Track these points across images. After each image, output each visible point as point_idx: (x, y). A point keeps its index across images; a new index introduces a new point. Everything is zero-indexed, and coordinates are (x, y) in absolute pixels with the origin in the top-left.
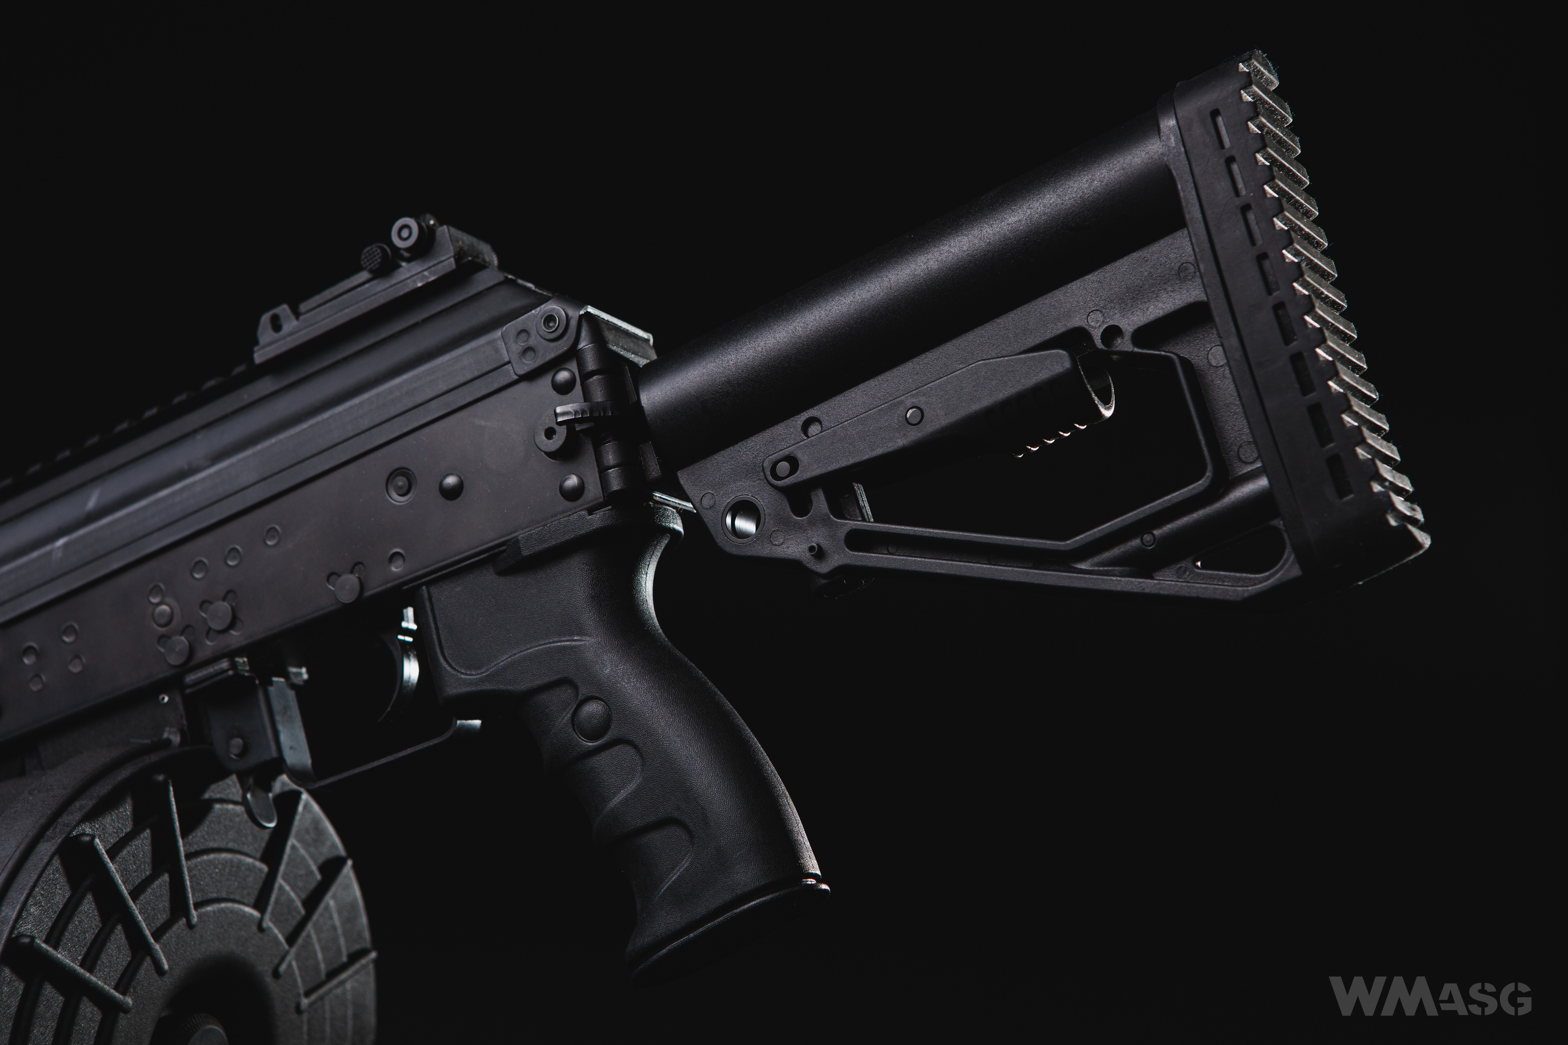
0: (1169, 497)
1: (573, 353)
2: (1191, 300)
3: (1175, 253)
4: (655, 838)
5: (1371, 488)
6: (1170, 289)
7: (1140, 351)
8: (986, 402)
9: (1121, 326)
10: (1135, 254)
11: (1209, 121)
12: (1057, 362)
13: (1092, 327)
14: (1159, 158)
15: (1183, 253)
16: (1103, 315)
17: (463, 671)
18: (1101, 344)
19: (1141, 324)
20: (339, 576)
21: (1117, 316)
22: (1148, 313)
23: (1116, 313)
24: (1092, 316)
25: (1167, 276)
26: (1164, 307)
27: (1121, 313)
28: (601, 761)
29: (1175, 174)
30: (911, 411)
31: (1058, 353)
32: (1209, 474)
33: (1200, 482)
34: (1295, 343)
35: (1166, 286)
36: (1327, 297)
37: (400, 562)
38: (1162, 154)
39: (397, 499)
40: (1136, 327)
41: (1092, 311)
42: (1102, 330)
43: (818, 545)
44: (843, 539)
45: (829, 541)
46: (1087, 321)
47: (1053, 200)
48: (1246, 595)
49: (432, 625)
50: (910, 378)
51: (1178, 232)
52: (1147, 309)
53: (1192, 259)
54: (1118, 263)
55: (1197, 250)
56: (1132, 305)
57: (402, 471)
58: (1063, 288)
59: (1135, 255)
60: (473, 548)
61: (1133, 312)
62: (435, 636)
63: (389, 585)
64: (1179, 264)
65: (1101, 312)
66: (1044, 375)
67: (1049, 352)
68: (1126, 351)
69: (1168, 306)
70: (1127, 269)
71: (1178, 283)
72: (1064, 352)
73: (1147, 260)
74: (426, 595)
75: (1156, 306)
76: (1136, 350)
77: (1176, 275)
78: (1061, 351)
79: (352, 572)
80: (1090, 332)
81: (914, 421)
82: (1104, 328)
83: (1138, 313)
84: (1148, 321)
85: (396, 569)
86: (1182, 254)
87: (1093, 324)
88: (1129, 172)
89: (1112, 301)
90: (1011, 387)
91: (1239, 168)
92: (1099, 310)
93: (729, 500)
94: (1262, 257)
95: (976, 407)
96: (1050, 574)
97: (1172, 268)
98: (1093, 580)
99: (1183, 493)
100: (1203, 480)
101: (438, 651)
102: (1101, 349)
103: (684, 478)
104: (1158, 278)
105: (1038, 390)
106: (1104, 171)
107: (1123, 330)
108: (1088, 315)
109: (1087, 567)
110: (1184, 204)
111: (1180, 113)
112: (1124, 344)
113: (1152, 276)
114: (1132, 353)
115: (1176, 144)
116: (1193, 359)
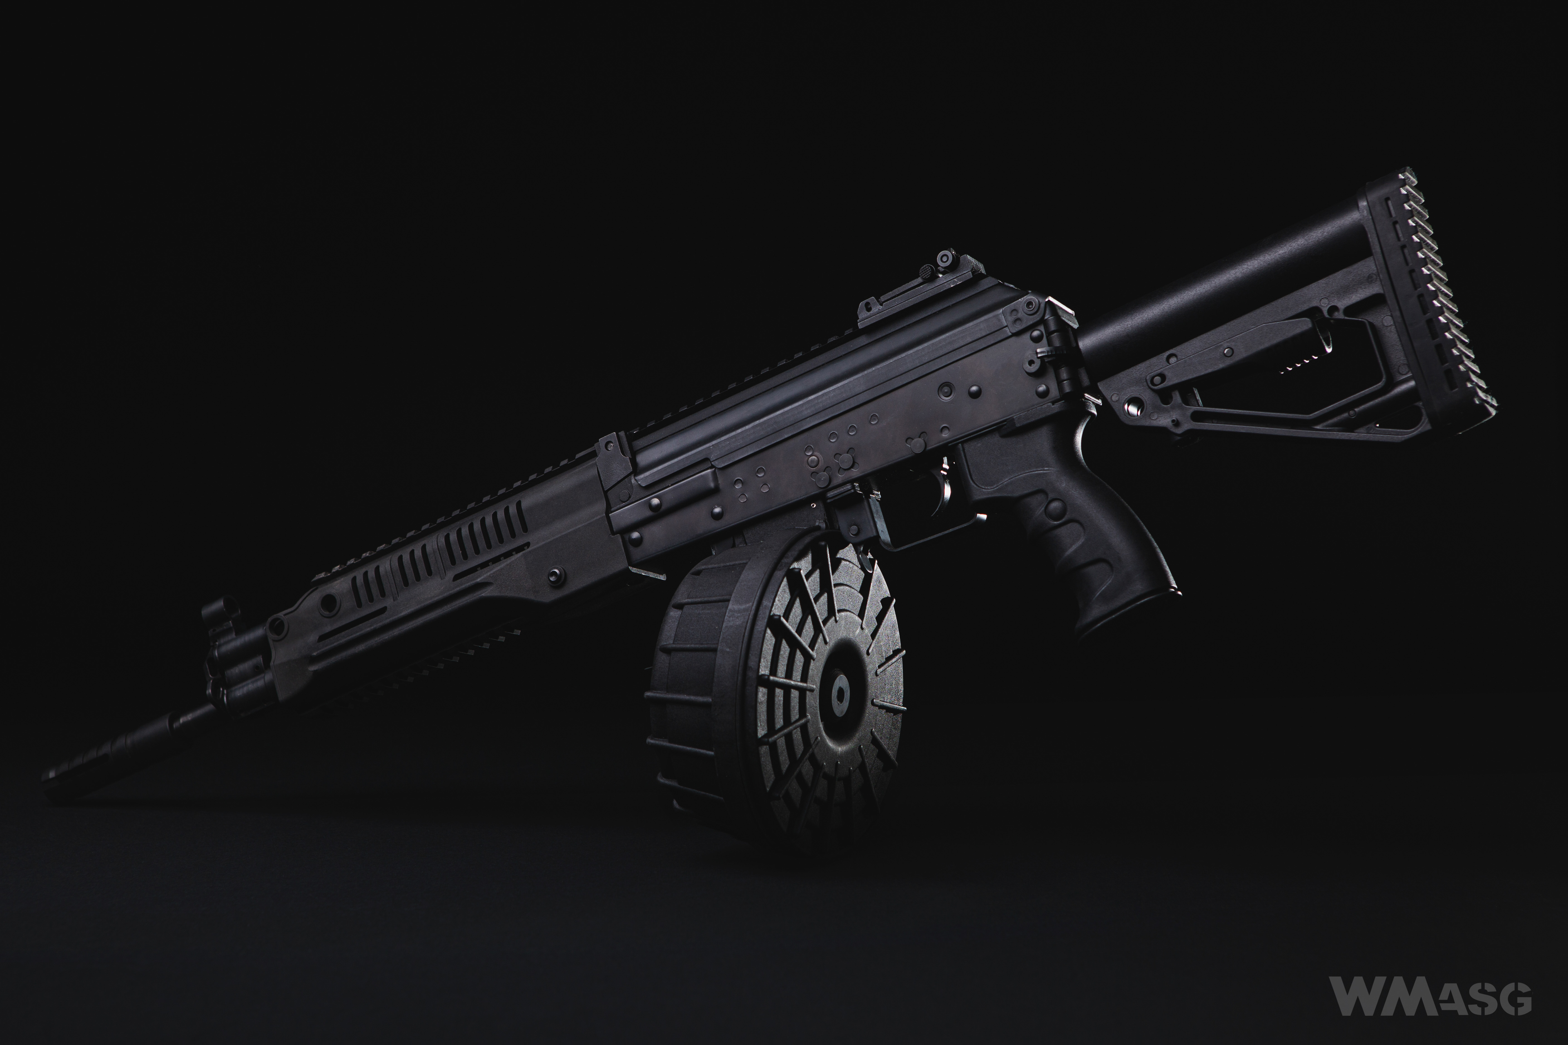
0: (1361, 393)
1: (1042, 321)
2: (1375, 293)
3: (1366, 269)
4: (1091, 569)
5: (1466, 385)
6: (1363, 287)
7: (1348, 318)
8: (1266, 345)
9: (1338, 306)
11: (1384, 203)
12: (1304, 324)
13: (1323, 306)
14: (1358, 221)
17: (983, 487)
18: (1327, 315)
19: (1348, 305)
20: (913, 439)
21: (1336, 301)
22: (1352, 299)
23: (1335, 299)
24: (1323, 301)
25: (1362, 280)
26: (1361, 296)
27: (1338, 300)
28: (1063, 532)
29: (1366, 229)
30: (1227, 350)
31: (1305, 320)
32: (1384, 380)
33: (1380, 384)
34: (1429, 314)
35: (1361, 286)
36: (1443, 291)
37: (946, 431)
38: (1360, 219)
39: (944, 399)
40: (1346, 306)
42: (1328, 308)
43: (1176, 419)
44: (1188, 416)
45: (1182, 417)
46: (1320, 304)
47: (1302, 242)
48: (1403, 439)
49: (965, 464)
50: (1226, 333)
51: (1368, 258)
52: (1352, 297)
53: (1375, 271)
54: (1336, 274)
55: (1379, 268)
56: (1344, 295)
57: (947, 384)
58: (1308, 286)
59: (1345, 270)
60: (988, 423)
61: (1344, 299)
62: (967, 470)
63: (941, 443)
64: (1368, 275)
65: (1327, 299)
66: (1298, 331)
67: (1300, 319)
69: (1363, 296)
70: (1341, 277)
71: (1369, 283)
72: (1309, 319)
73: (1351, 273)
74: (961, 449)
75: (1356, 296)
76: (1346, 318)
77: (1367, 279)
78: (1307, 319)
79: (920, 437)
80: (1322, 309)
81: (1229, 355)
83: (1347, 299)
84: (1352, 303)
85: (945, 435)
86: (1370, 269)
87: (1323, 305)
88: (1342, 229)
89: (1333, 293)
90: (1280, 338)
91: (1400, 227)
92: (1327, 297)
93: (1124, 397)
94: (1412, 272)
95: (1262, 347)
96: (1301, 432)
97: (1365, 277)
98: (1324, 434)
99: (1369, 391)
101: (969, 477)
102: (1328, 318)
103: (1101, 386)
104: (1358, 282)
105: (1294, 338)
106: (1329, 228)
107: (1339, 308)
108: (1321, 301)
110: (1371, 244)
111: (1369, 199)
112: (1339, 315)
113: (1354, 280)
114: (1344, 320)
115: (1367, 214)
116: (1376, 322)
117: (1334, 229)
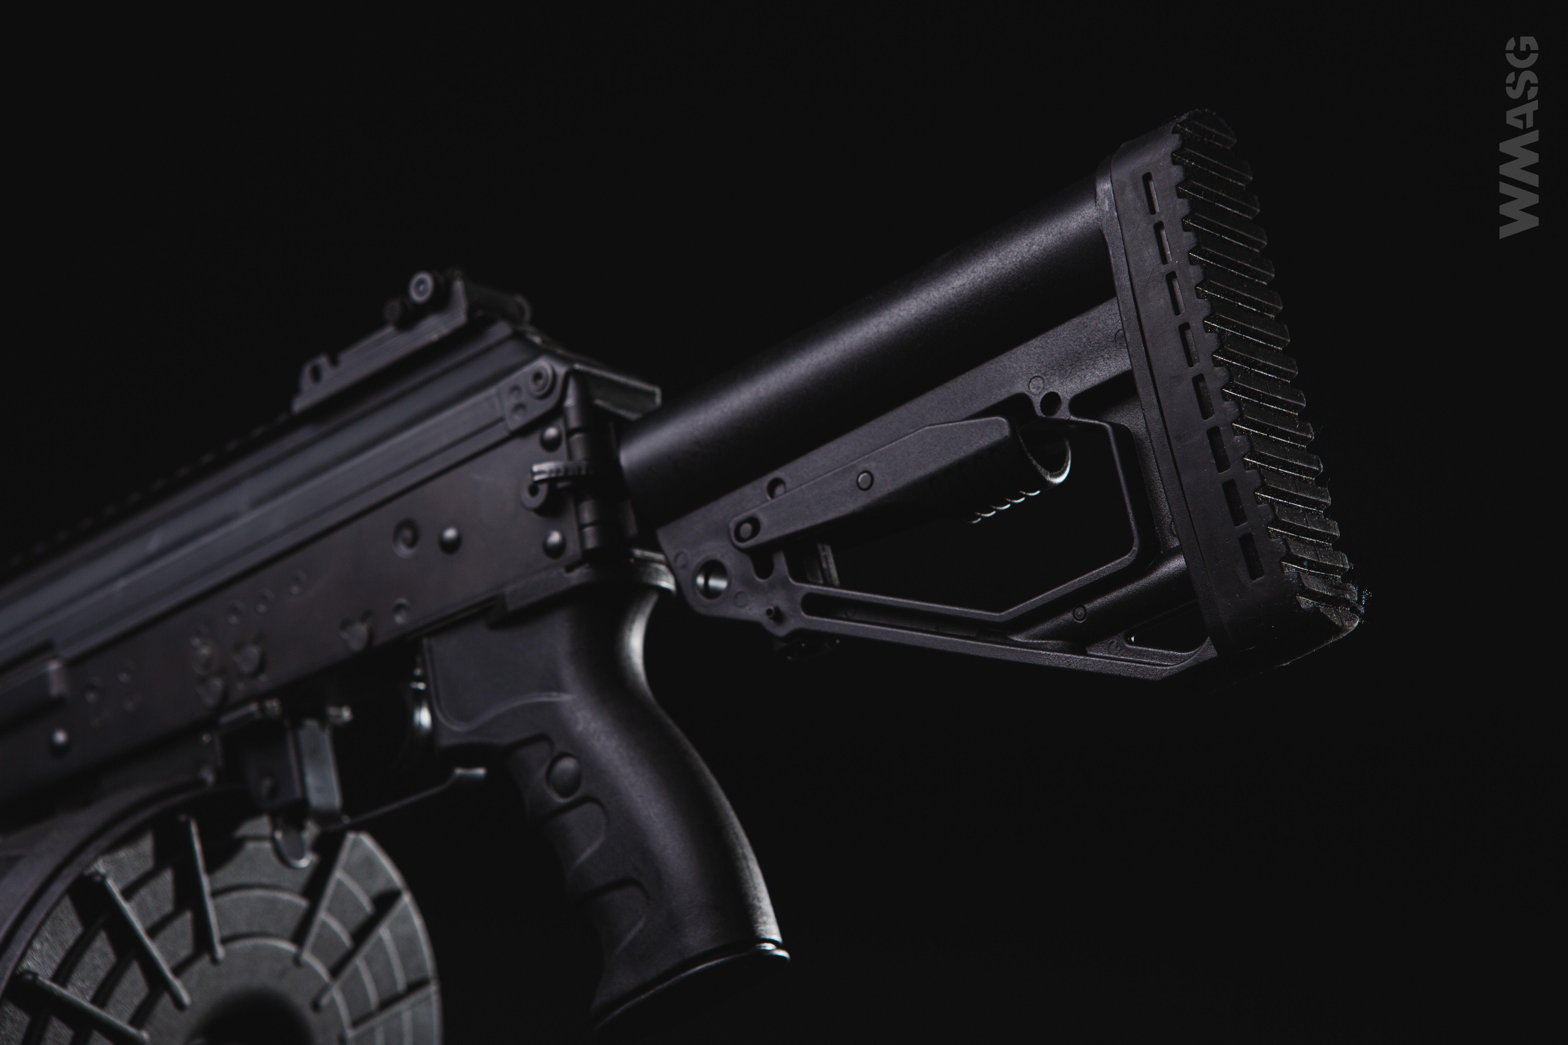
0: (1097, 571)
1: (558, 411)
2: (1125, 368)
3: (1112, 319)
4: (616, 897)
5: (1283, 569)
6: (1106, 356)
7: (1078, 419)
8: (930, 468)
9: (1060, 394)
10: (1075, 319)
11: (1141, 185)
12: (997, 429)
13: (1033, 394)
14: (1094, 223)
16: (1044, 382)
17: (457, 722)
18: (1040, 411)
19: (1078, 391)
20: (352, 625)
21: (1056, 383)
22: (1086, 381)
23: (1056, 380)
24: (1032, 383)
25: (1104, 343)
26: (1100, 375)
27: (1060, 380)
28: (571, 818)
29: (1107, 240)
30: (862, 476)
31: (997, 420)
32: (1135, 548)
33: (1127, 557)
34: (1215, 418)
35: (1103, 353)
37: (404, 613)
38: (1097, 218)
39: (403, 551)
40: (1074, 395)
41: (1034, 378)
42: (1042, 397)
43: (776, 608)
44: (800, 602)
45: (787, 603)
46: (1028, 388)
47: (995, 264)
48: (1164, 674)
51: (1109, 301)
52: (1085, 377)
53: (1120, 328)
54: (1060, 329)
55: (1124, 319)
56: (1071, 372)
57: (408, 524)
58: (1008, 353)
59: (1076, 321)
60: (467, 601)
61: (1071, 379)
63: (394, 635)
64: (1116, 331)
65: (1042, 379)
66: (985, 442)
67: (990, 419)
68: (1063, 420)
69: (1104, 373)
70: (1066, 335)
71: (1114, 351)
72: (1004, 420)
73: (1085, 327)
74: (426, 646)
75: (1093, 373)
76: (1073, 418)
77: (1112, 341)
78: (1001, 418)
79: (362, 620)
80: (1030, 399)
81: (864, 486)
82: (1044, 395)
83: (1076, 380)
84: (1085, 389)
85: (399, 619)
87: (1033, 390)
88: (1066, 237)
89: (1051, 368)
90: (954, 454)
91: (1168, 234)
92: (1041, 376)
93: (699, 560)
94: (1185, 328)
95: (921, 473)
96: (984, 646)
97: (1108, 335)
98: (1024, 654)
99: (1111, 567)
100: (1130, 554)
101: (435, 702)
102: (1041, 417)
103: (663, 536)
104: (1096, 345)
105: (978, 458)
106: (1043, 235)
107: (1061, 398)
108: (1028, 383)
109: (1022, 640)
110: (1114, 271)
111: (1115, 178)
112: (1063, 413)
113: (1090, 342)
114: (1070, 422)
115: (1110, 208)
116: (1132, 428)
117: (1050, 237)
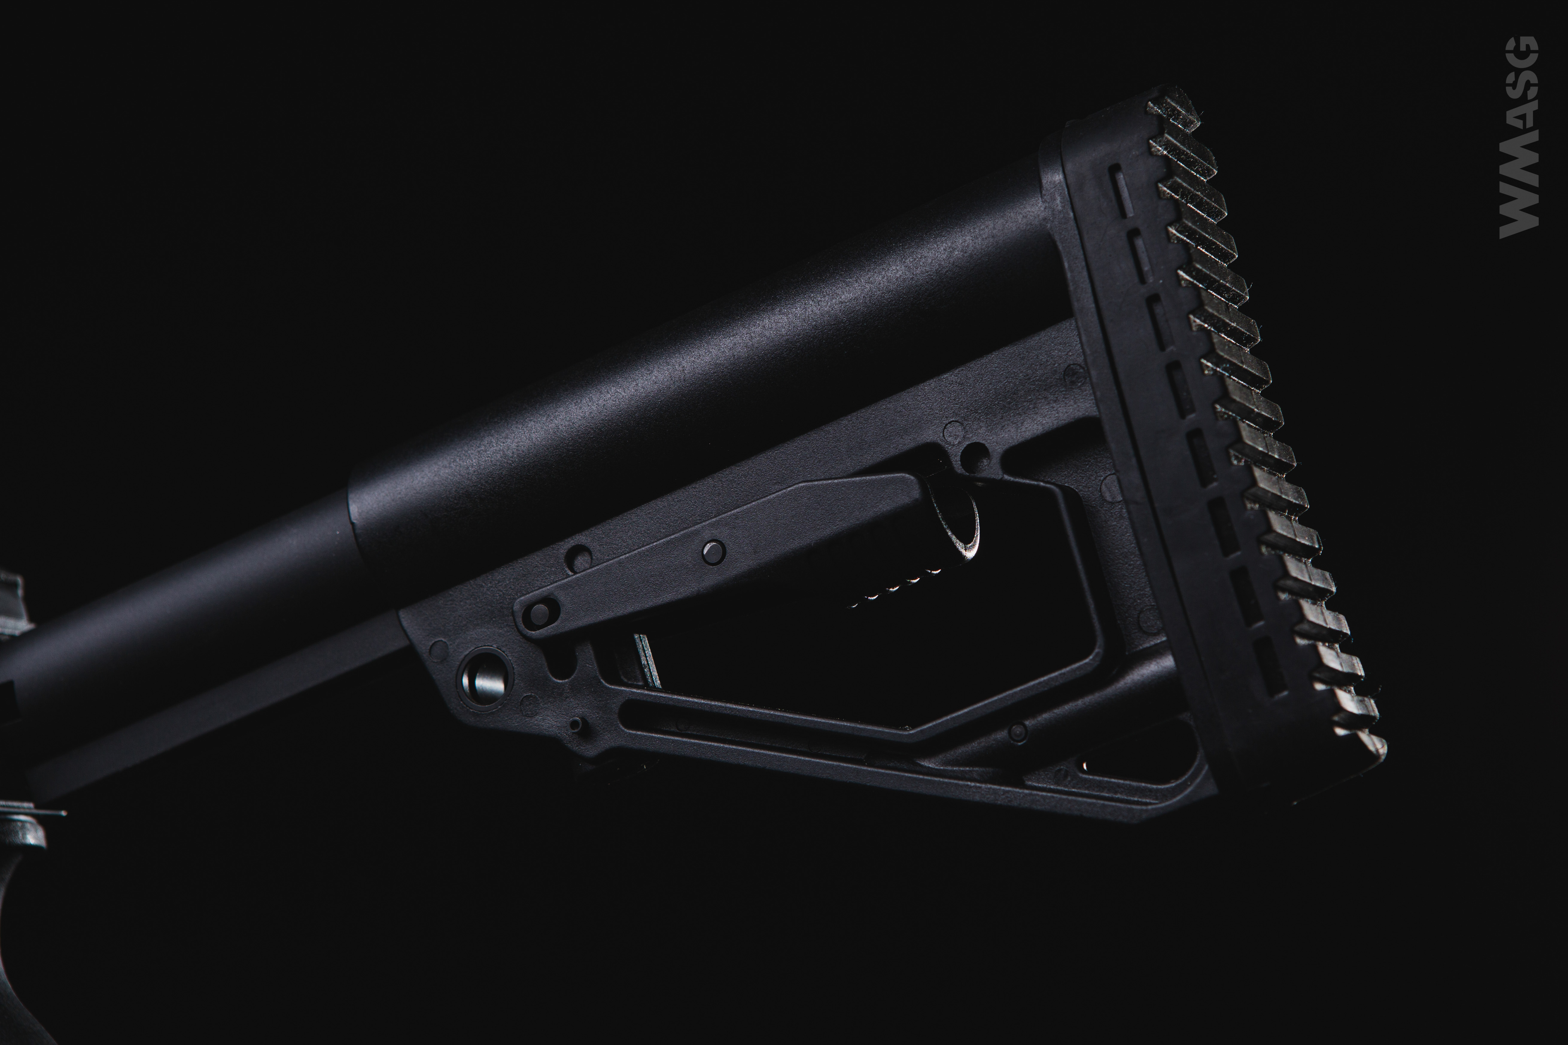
0: (1045, 678)
2: (1079, 414)
3: (1060, 350)
6: (1051, 397)
7: (1012, 479)
8: (807, 538)
9: (987, 445)
10: (1006, 349)
11: (1105, 178)
12: (902, 490)
13: (949, 444)
14: (1040, 224)
15: (1070, 350)
16: (964, 428)
18: (961, 467)
19: (1013, 442)
21: (982, 431)
22: (1024, 429)
23: (982, 427)
24: (950, 428)
25: (1049, 381)
26: (1044, 422)
27: (987, 427)
29: (1060, 247)
30: (709, 545)
31: (903, 477)
32: (1098, 649)
33: (1088, 660)
35: (1046, 394)
36: (1258, 415)
38: (1045, 219)
40: (1007, 447)
41: (950, 423)
42: (962, 447)
43: (583, 719)
44: (617, 711)
45: (598, 713)
46: (944, 436)
50: (710, 500)
51: (1064, 323)
52: (1023, 424)
53: (1080, 360)
55: (1087, 349)
56: (1002, 416)
58: (912, 389)
59: (1005, 352)
61: (1003, 427)
64: (1065, 366)
65: (962, 424)
66: (882, 505)
67: (892, 475)
68: (994, 479)
69: (1051, 420)
70: (996, 368)
71: (1063, 391)
72: (912, 478)
73: (1023, 358)
75: (1034, 420)
76: (1006, 477)
77: (1060, 379)
78: (907, 474)
80: (947, 451)
81: (714, 560)
82: (965, 446)
83: (1010, 429)
84: (1023, 439)
86: (1068, 352)
87: (949, 439)
88: (1002, 240)
89: (975, 410)
90: (841, 521)
91: (1147, 244)
92: (960, 421)
93: (467, 651)
94: (1174, 368)
95: (795, 544)
96: (887, 774)
97: (1055, 371)
98: (944, 785)
99: (1064, 674)
100: (1091, 657)
102: (961, 474)
103: (408, 619)
104: (1037, 383)
105: (876, 526)
107: (990, 451)
108: (945, 428)
109: (936, 765)
110: (1071, 288)
111: (1069, 168)
112: (991, 469)
113: (1028, 379)
114: (1002, 481)
115: (1063, 207)
116: (1081, 491)
117: (979, 241)
